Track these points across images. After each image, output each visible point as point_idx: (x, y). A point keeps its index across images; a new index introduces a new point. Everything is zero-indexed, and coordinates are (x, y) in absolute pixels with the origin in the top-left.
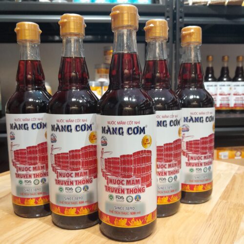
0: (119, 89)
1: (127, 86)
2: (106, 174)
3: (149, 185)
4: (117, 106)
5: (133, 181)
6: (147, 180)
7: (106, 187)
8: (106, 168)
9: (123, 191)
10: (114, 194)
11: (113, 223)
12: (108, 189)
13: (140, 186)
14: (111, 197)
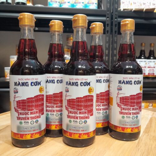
0: (76, 61)
1: (80, 59)
3: (92, 115)
4: (75, 70)
6: (91, 112)
7: (68, 115)
8: (68, 105)
9: (77, 118)
10: (72, 120)
11: (71, 136)
12: (69, 117)
13: (87, 115)
14: (70, 121)
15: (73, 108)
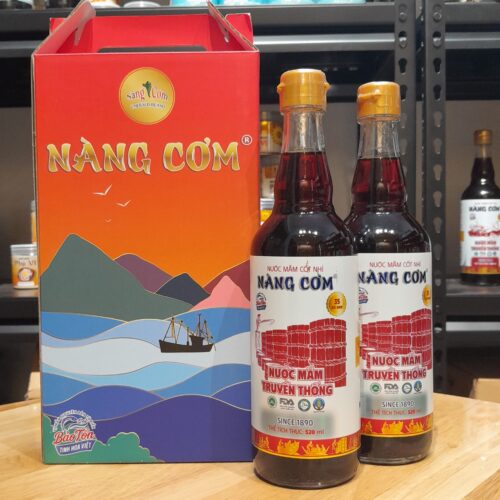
2: (264, 361)
3: (341, 383)
5: (310, 372)
6: (338, 375)
7: (264, 383)
8: (263, 350)
9: (292, 391)
10: (277, 396)
11: (275, 450)
12: (267, 387)
13: (323, 383)
14: (272, 401)
15: (278, 359)
